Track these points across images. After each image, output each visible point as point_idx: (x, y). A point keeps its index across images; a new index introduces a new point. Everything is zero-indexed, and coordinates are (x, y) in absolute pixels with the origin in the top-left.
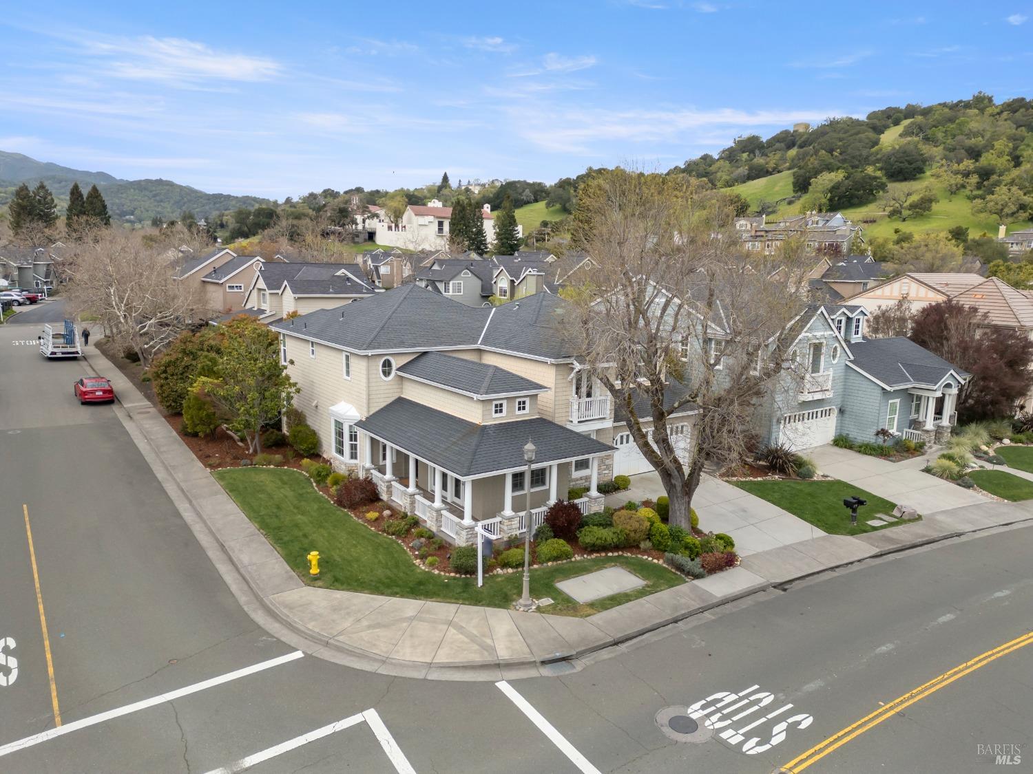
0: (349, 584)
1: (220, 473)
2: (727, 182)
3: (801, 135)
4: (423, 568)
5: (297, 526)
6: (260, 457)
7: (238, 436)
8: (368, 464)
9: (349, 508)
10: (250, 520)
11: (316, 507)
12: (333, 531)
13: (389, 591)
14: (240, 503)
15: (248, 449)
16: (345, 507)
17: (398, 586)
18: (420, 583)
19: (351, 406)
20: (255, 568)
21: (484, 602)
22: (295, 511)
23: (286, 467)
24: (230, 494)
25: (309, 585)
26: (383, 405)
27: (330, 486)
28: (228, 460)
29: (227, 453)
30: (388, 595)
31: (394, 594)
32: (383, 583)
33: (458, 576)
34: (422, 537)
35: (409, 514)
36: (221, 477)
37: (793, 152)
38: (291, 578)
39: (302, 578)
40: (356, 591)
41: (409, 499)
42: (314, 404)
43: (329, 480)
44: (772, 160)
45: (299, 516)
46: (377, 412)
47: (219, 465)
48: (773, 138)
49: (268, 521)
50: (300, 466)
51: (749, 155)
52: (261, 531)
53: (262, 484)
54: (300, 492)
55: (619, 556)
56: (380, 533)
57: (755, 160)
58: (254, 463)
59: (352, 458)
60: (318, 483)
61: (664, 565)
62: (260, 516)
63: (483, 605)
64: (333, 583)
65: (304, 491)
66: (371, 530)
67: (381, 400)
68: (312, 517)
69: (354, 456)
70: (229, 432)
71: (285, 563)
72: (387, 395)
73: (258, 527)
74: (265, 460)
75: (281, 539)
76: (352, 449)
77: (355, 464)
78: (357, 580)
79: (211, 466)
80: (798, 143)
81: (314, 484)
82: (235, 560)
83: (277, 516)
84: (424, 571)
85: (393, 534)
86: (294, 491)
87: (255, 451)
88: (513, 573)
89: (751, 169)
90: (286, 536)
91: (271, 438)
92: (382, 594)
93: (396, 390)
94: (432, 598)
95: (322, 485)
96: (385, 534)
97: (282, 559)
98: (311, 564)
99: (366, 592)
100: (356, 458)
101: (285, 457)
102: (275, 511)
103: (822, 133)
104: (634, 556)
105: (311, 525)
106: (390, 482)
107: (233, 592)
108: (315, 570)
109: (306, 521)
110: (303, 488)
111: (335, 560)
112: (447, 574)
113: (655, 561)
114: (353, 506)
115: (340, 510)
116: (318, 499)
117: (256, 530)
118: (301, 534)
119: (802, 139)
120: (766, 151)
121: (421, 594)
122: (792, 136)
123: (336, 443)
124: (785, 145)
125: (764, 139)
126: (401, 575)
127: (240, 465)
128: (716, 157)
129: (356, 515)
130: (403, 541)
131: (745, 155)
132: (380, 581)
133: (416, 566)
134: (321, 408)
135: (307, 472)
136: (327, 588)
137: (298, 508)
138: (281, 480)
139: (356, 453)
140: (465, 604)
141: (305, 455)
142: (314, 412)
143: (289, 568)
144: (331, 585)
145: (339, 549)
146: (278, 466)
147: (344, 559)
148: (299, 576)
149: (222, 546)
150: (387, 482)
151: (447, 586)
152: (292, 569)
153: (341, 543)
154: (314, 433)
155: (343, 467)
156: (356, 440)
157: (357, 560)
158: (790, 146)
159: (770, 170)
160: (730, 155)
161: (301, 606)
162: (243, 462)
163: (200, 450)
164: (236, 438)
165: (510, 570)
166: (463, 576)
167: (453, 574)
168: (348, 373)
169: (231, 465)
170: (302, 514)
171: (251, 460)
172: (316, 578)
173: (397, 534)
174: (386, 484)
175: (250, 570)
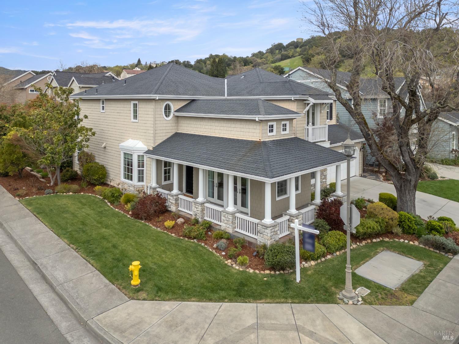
0: (174, 293)
1: (27, 201)
2: (272, 61)
3: (300, 43)
4: (237, 268)
5: (104, 238)
6: (60, 186)
7: (40, 175)
8: (154, 185)
9: (146, 219)
10: (59, 237)
11: (116, 221)
12: (138, 240)
13: (216, 296)
14: (47, 222)
15: (50, 183)
16: (141, 219)
17: (222, 290)
18: (242, 285)
19: (138, 141)
20: (71, 285)
21: (312, 299)
22: (99, 225)
23: (82, 193)
24: (37, 216)
25: (133, 299)
26: (165, 138)
27: (123, 203)
28: (34, 190)
29: (32, 186)
30: (216, 301)
31: (221, 299)
32: (206, 288)
33: (272, 272)
34: (222, 238)
35: (200, 220)
36: (29, 204)
37: (298, 50)
38: (112, 291)
39: (124, 291)
40: (183, 300)
41: (200, 207)
42: (103, 146)
43: (122, 199)
44: (290, 52)
45: (104, 230)
46: (161, 144)
47: (27, 195)
48: (289, 44)
49: (76, 236)
50: (94, 192)
51: (279, 51)
52: (72, 245)
53: (64, 206)
54: (99, 210)
55: (381, 241)
56: (181, 238)
57: (282, 52)
58: (56, 192)
59: (139, 181)
60: (112, 203)
61: (421, 246)
62: (68, 232)
63: (312, 302)
64: (157, 293)
65: (102, 209)
66: (172, 236)
67: (164, 134)
68: (115, 229)
69: (141, 179)
70: (32, 173)
71: (102, 276)
72: (167, 131)
73: (68, 243)
74: (65, 189)
75: (93, 252)
76: (139, 174)
77: (142, 185)
78: (180, 288)
79: (19, 196)
80: (300, 46)
81: (109, 204)
82: (49, 277)
83: (84, 232)
84: (238, 270)
85: (194, 238)
86: (94, 210)
87: (56, 184)
88: (316, 265)
89: (282, 56)
90: (96, 248)
91: (67, 174)
92: (210, 300)
93: (174, 128)
94: (261, 299)
95: (116, 203)
96: (186, 239)
97: (97, 272)
98: (132, 275)
99: (193, 299)
100: (143, 181)
101: (80, 185)
102: (81, 227)
103: (309, 42)
104: (391, 240)
105: (117, 237)
106: (178, 195)
107: (52, 317)
108: (136, 281)
109: (111, 233)
110: (100, 207)
111: (151, 268)
112: (262, 272)
113: (411, 243)
114: (148, 218)
115: (138, 222)
116: (115, 215)
117: (67, 245)
118: (110, 245)
119: (301, 44)
120: (287, 49)
121: (249, 296)
122: (297, 43)
123: (125, 171)
124: (294, 47)
125: (285, 44)
126: (220, 277)
127: (44, 194)
128: (265, 52)
129: (153, 225)
130: (206, 244)
131: (277, 51)
132: (202, 286)
133: (229, 266)
134: (109, 148)
135: (100, 195)
136: (153, 300)
137: (101, 223)
138: (81, 202)
139: (143, 177)
140: (295, 303)
141: (97, 183)
142: (102, 152)
143: (107, 281)
144: (156, 296)
145: (150, 256)
146: (75, 193)
147: (160, 266)
148: (119, 289)
149: (34, 264)
150: (175, 196)
151: (267, 284)
152: (110, 281)
153: (150, 250)
154: (103, 168)
155: (131, 188)
156: (143, 167)
157: (173, 266)
158: (296, 47)
159: (290, 56)
160: (271, 51)
161: (132, 326)
162: (47, 191)
163: (10, 185)
164: (39, 175)
165: (313, 263)
166: (277, 273)
167: (267, 272)
168: (135, 117)
169: (37, 194)
170: (106, 228)
171: (53, 190)
172: (138, 290)
173: (198, 238)
174: (175, 197)
175: (67, 288)
